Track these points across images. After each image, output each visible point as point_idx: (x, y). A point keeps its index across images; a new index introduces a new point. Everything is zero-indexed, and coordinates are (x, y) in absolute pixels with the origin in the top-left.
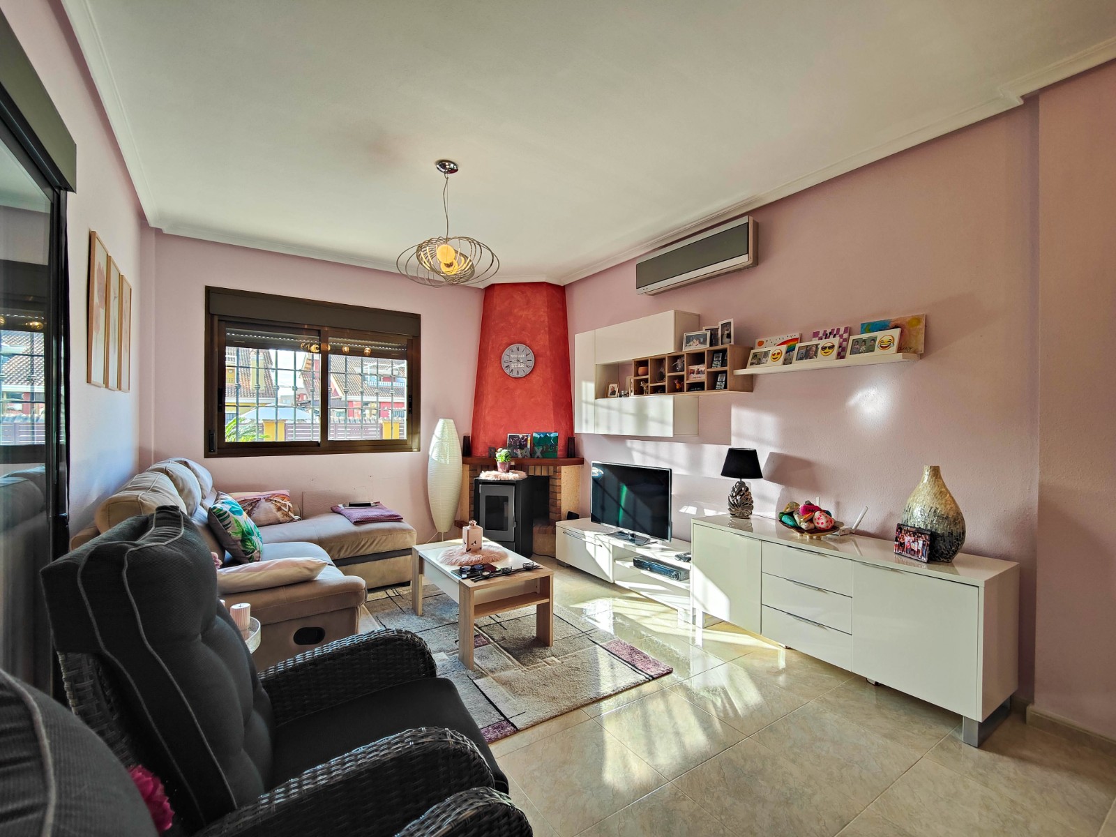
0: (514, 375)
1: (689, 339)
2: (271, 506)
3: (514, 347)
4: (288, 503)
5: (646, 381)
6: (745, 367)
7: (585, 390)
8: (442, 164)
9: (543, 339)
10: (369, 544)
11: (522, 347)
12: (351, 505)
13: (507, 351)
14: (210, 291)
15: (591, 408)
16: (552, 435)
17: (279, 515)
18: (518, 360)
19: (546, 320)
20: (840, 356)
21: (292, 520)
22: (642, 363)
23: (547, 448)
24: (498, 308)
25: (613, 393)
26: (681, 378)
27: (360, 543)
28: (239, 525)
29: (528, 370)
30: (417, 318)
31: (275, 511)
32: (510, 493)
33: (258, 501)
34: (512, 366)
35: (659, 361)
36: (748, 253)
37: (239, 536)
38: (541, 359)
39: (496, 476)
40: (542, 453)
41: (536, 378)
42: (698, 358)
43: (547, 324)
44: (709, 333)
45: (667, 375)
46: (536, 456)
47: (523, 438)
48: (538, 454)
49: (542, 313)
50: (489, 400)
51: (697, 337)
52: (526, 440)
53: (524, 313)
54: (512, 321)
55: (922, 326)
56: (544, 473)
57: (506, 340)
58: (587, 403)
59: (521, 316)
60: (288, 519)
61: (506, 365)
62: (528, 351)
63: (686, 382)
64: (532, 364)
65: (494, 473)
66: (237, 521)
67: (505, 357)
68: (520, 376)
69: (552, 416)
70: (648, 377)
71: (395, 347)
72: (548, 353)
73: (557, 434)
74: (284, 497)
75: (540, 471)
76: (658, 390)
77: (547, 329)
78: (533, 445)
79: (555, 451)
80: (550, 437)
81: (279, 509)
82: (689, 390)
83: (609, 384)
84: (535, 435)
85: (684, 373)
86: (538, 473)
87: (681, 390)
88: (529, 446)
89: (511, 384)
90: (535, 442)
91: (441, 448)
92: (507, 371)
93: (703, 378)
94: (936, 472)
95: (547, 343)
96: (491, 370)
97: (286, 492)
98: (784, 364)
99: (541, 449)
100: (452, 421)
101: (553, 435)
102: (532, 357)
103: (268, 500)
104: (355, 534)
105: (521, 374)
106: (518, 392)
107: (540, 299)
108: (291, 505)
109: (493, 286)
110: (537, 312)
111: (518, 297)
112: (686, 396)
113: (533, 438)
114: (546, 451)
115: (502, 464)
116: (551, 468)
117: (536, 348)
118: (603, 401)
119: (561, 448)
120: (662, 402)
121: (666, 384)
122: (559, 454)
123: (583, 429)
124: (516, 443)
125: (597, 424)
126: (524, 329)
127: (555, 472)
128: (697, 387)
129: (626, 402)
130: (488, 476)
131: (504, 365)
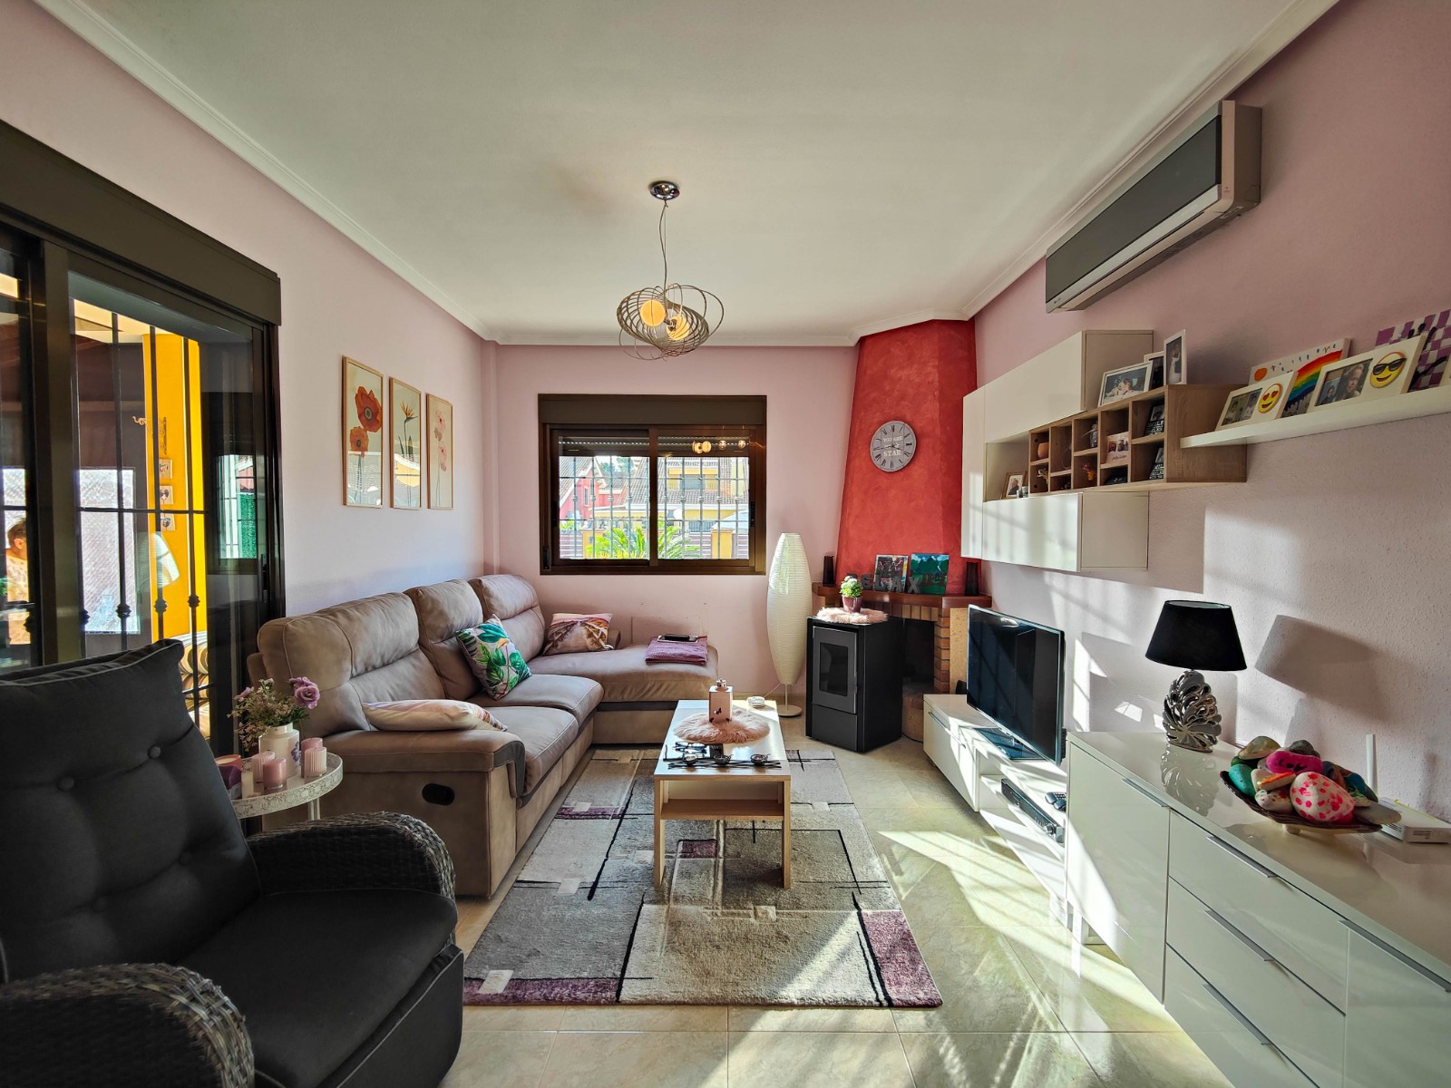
0: (887, 468)
1: (1111, 383)
2: (583, 632)
3: (888, 426)
4: (604, 629)
5: (1045, 467)
6: (1212, 428)
7: (974, 484)
8: (657, 188)
9: (931, 410)
10: (655, 688)
11: (898, 425)
12: (667, 638)
13: (878, 434)
14: (544, 400)
15: (979, 515)
16: (939, 559)
18: (893, 446)
19: (937, 379)
20: (1423, 379)
21: (601, 649)
22: (1041, 436)
23: (930, 579)
24: (869, 372)
25: (1013, 492)
26: (1092, 460)
27: (645, 687)
28: (486, 653)
29: (906, 460)
30: (762, 400)
31: (585, 636)
32: (851, 642)
33: (574, 624)
34: (885, 454)
35: (1063, 430)
36: (1218, 181)
37: (485, 664)
38: (927, 440)
39: (833, 616)
40: (918, 585)
41: (918, 471)
42: (1118, 419)
43: (936, 384)
44: (1150, 365)
45: (1074, 454)
46: (910, 591)
47: (898, 560)
48: (914, 587)
49: (930, 369)
50: (856, 503)
51: (1127, 378)
52: (902, 565)
53: (903, 374)
54: (887, 388)
56: (925, 617)
57: (877, 417)
58: (975, 508)
59: (900, 379)
60: (597, 647)
61: (876, 453)
62: (908, 430)
63: (1101, 467)
64: (911, 450)
65: (836, 611)
66: (484, 648)
67: (875, 443)
68: (895, 469)
69: (941, 528)
70: (1048, 460)
71: (734, 442)
72: (938, 431)
73: (946, 557)
74: (601, 622)
75: (918, 613)
76: (1062, 484)
77: (936, 393)
78: (910, 573)
79: (942, 584)
80: (936, 562)
81: (590, 635)
82: (1105, 483)
83: (1008, 476)
84: (914, 557)
85: (1097, 450)
86: (915, 616)
87: (1093, 483)
88: (904, 575)
89: (883, 482)
90: (914, 569)
92: (878, 463)
93: (1122, 459)
95: (937, 415)
96: (857, 462)
97: (606, 616)
98: (1283, 416)
99: (917, 579)
101: (942, 558)
102: (912, 439)
103: (584, 624)
105: (897, 466)
106: (892, 493)
107: (928, 349)
108: (606, 632)
109: (863, 340)
110: (922, 372)
111: (897, 350)
112: (1099, 490)
113: (911, 562)
114: (928, 582)
115: (847, 599)
116: (935, 610)
117: (919, 425)
118: (992, 504)
119: (954, 578)
120: (1063, 507)
121: (1070, 471)
122: (950, 588)
123: (971, 550)
124: (886, 568)
125: (985, 544)
126: (903, 398)
127: (940, 616)
128: (1116, 475)
129: (1019, 506)
130: (826, 615)
131: (874, 453)
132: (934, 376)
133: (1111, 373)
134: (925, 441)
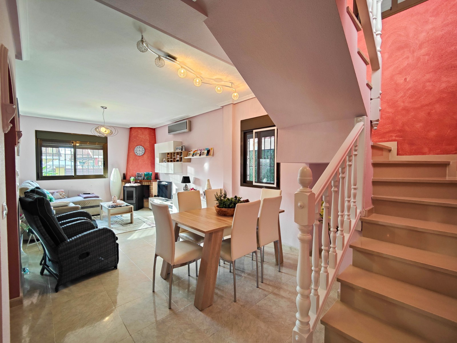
0: (138, 155)
1: (177, 149)
2: (58, 194)
3: (138, 147)
4: (64, 193)
5: (169, 158)
6: (187, 157)
7: (157, 160)
8: (102, 107)
9: (147, 145)
10: (88, 203)
11: (141, 147)
12: (84, 194)
13: (136, 148)
14: (37, 131)
15: (158, 165)
17: (61, 196)
18: (139, 151)
19: (148, 139)
20: (200, 155)
22: (168, 154)
23: (149, 177)
24: (133, 135)
25: (164, 161)
27: (85, 203)
28: (49, 197)
29: (143, 154)
30: (106, 138)
31: (59, 195)
32: (134, 190)
33: (54, 193)
34: (138, 152)
35: (171, 153)
36: (187, 128)
38: (147, 150)
39: (130, 185)
40: (146, 178)
41: (145, 156)
42: (178, 153)
43: (149, 140)
44: (181, 147)
45: (173, 157)
46: (145, 179)
47: (141, 174)
48: (145, 178)
50: (131, 162)
51: (179, 148)
52: (142, 175)
53: (141, 136)
54: (138, 139)
55: (213, 150)
56: (148, 184)
57: (136, 144)
58: (157, 164)
60: (64, 198)
61: (136, 152)
62: (143, 148)
63: (176, 159)
64: (144, 152)
66: (48, 196)
67: (135, 150)
68: (140, 155)
69: (150, 167)
71: (99, 146)
72: (149, 149)
73: (152, 173)
74: (62, 192)
76: (171, 161)
77: (149, 141)
78: (144, 176)
79: (151, 178)
80: (150, 174)
81: (61, 195)
83: (163, 159)
84: (145, 173)
85: (175, 157)
86: (146, 184)
87: (175, 162)
89: (138, 158)
90: (145, 175)
91: (114, 176)
92: (136, 154)
93: (178, 159)
94: (208, 180)
95: (149, 146)
96: (131, 153)
97: (63, 190)
98: (192, 156)
99: (146, 177)
100: (117, 169)
101: (151, 173)
102: (144, 150)
103: (57, 192)
104: (84, 201)
105: (141, 155)
106: (140, 160)
107: (147, 132)
109: (131, 128)
110: (146, 136)
111: (139, 131)
112: (176, 163)
113: (144, 174)
114: (148, 178)
115: (132, 181)
116: (150, 183)
117: (145, 147)
118: (160, 163)
119: (153, 176)
120: (171, 164)
121: (172, 160)
122: (152, 178)
123: (156, 171)
124: (139, 176)
125: (159, 170)
126: (141, 141)
127: (151, 184)
128: (178, 161)
129: (165, 164)
130: (128, 185)
131: (135, 152)
132: (148, 138)
133: (177, 147)
134: (146, 150)
